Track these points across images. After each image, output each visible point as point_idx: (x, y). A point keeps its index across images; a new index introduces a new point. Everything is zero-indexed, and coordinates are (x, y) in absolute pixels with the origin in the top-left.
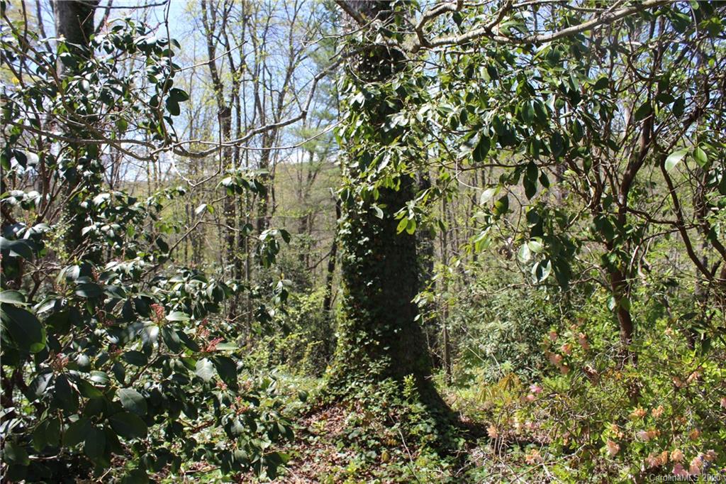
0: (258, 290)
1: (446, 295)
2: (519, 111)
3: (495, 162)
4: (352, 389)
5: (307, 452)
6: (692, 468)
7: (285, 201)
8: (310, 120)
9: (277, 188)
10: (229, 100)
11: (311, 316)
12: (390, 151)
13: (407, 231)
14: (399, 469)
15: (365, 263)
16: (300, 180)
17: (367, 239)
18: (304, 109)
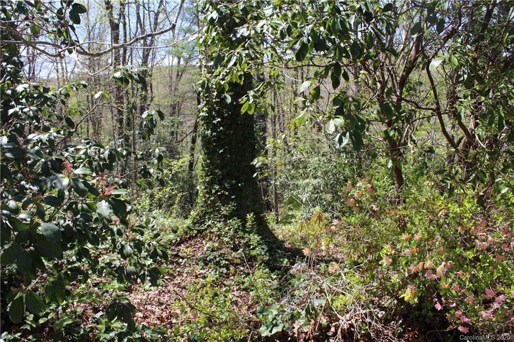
0: (141, 155)
1: (275, 158)
2: (329, 25)
3: (311, 63)
4: (209, 226)
5: (178, 270)
6: (438, 273)
7: (160, 93)
8: (178, 34)
9: (154, 84)
10: (118, 17)
11: (180, 175)
12: (236, 54)
13: (249, 112)
14: (243, 280)
15: (218, 137)
16: (171, 78)
17: (219, 119)
18: (173, 23)
